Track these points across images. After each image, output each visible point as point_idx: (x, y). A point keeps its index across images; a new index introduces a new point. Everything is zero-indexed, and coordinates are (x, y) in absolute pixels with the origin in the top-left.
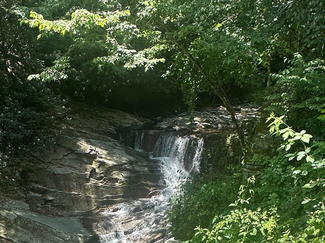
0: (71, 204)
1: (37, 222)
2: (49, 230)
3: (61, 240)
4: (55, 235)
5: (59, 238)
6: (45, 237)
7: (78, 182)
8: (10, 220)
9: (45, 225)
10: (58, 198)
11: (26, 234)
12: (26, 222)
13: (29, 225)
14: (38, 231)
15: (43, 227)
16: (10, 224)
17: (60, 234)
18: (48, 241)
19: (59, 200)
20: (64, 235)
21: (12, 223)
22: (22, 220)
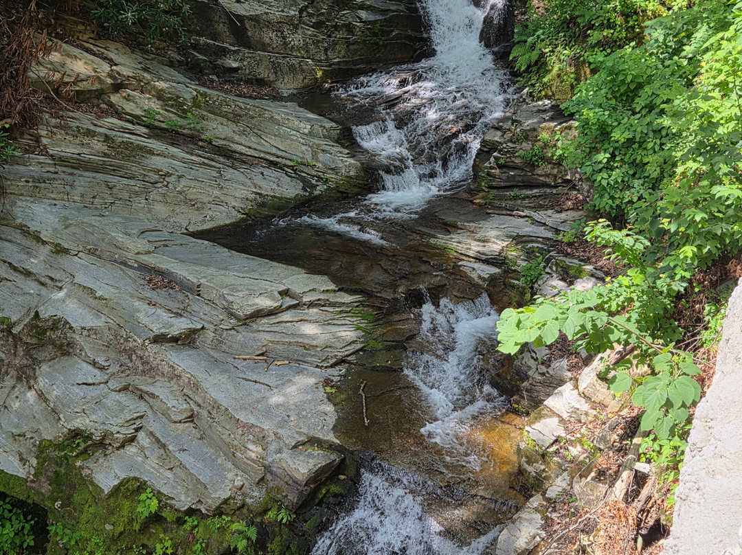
0: (272, 77)
1: (239, 101)
2: (266, 115)
3: (294, 132)
4: (279, 125)
5: (289, 130)
6: (262, 129)
7: (279, 31)
8: (185, 99)
9: (258, 107)
10: (245, 63)
11: (222, 124)
12: (217, 103)
13: (225, 109)
14: (244, 118)
15: (255, 110)
16: (185, 107)
17: (289, 122)
18: (269, 136)
19: (249, 69)
20: (296, 123)
21: (190, 104)
22: (207, 99)
